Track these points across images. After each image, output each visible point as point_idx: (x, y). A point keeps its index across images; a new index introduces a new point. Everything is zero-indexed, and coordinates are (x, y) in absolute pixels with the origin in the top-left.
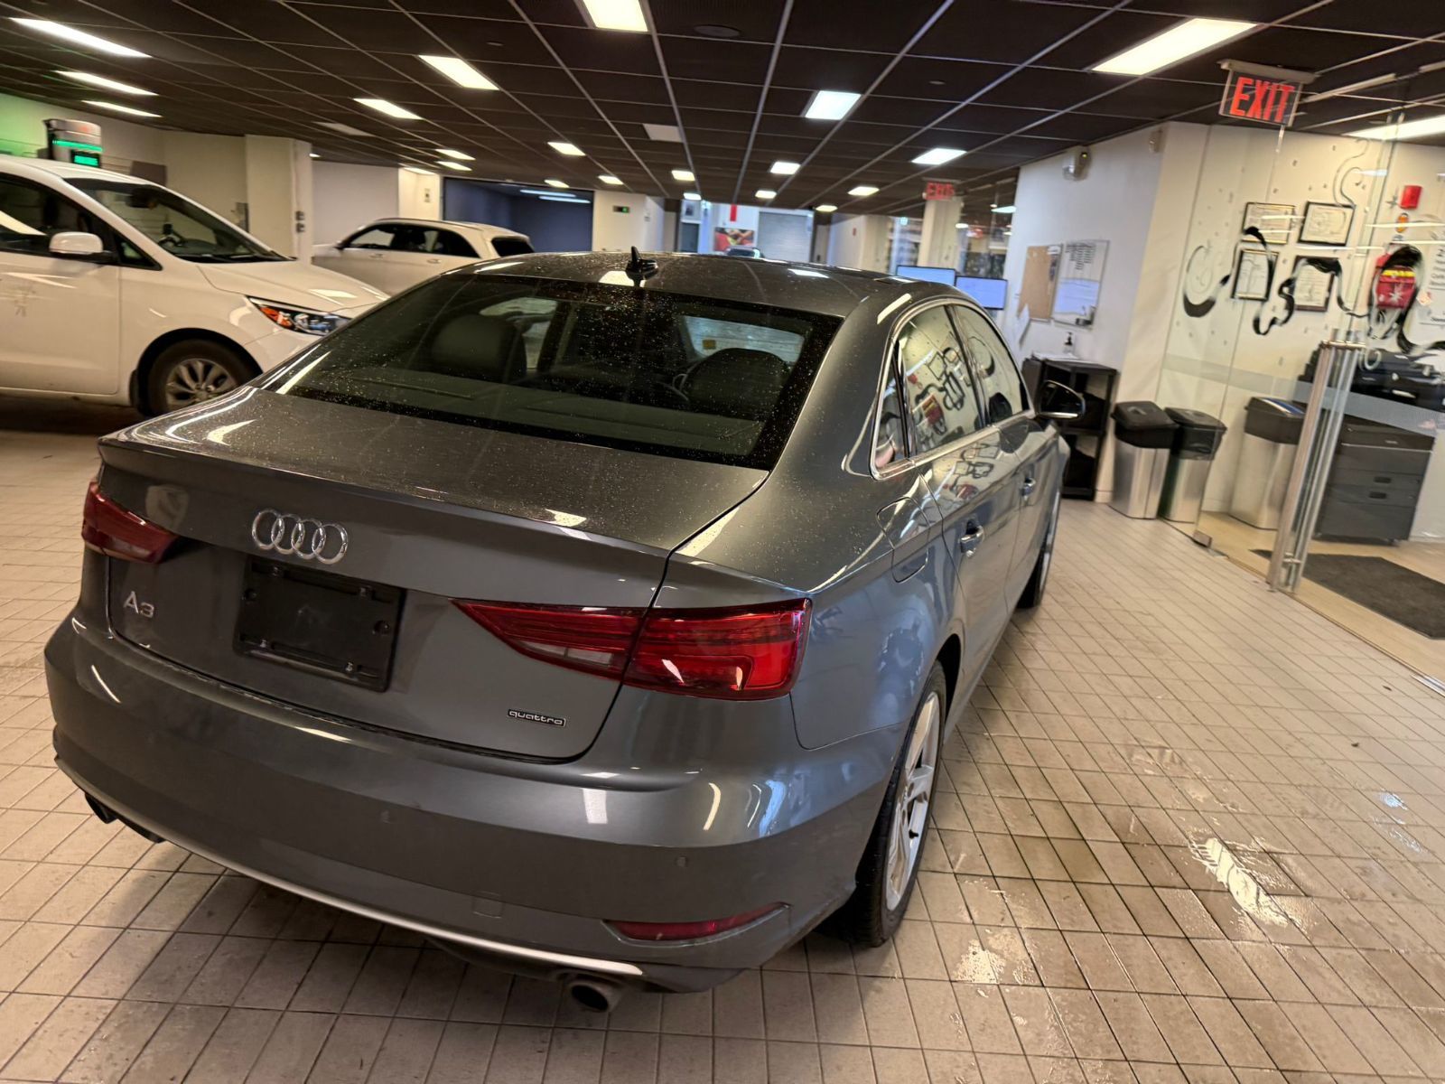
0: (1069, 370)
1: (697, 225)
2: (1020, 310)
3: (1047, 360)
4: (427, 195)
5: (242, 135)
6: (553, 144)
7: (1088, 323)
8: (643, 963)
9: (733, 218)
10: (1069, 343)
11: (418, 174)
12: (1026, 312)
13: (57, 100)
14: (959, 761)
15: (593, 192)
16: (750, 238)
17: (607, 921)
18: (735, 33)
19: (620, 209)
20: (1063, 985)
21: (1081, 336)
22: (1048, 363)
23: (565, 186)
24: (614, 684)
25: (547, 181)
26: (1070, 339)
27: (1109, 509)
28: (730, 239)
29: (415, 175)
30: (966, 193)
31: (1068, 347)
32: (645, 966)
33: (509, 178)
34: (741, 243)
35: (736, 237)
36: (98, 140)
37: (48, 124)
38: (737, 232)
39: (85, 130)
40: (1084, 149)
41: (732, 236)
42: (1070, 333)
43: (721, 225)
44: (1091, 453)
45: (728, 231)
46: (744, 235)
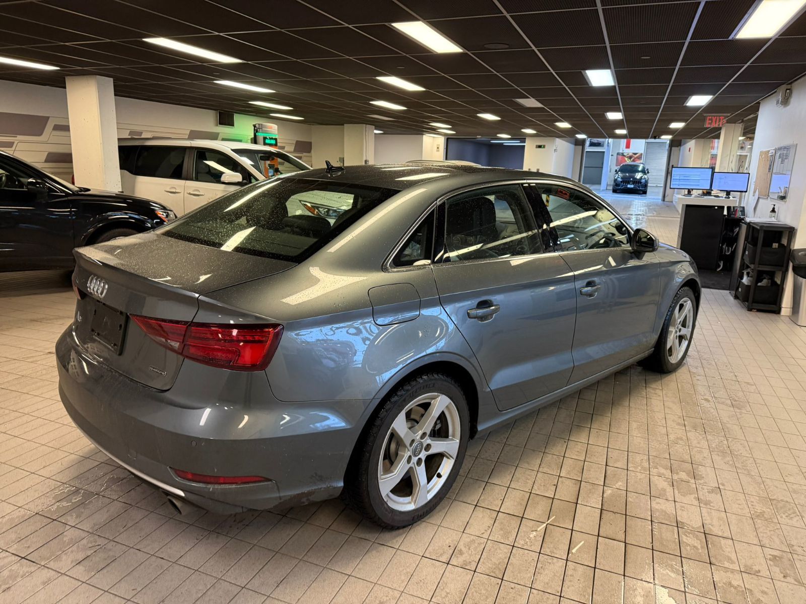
0: (758, 228)
1: (604, 152)
2: (755, 192)
3: (751, 222)
4: (438, 148)
5: (343, 125)
6: (478, 115)
7: (783, 198)
8: (186, 491)
9: (628, 146)
10: (773, 211)
11: (434, 137)
12: (757, 192)
13: (262, 115)
14: (534, 451)
15: (525, 138)
16: (640, 158)
17: (170, 467)
18: (507, 46)
19: (540, 147)
20: (488, 573)
21: (779, 205)
22: (751, 224)
23: (510, 137)
24: (181, 358)
25: (498, 135)
26: (774, 209)
27: (789, 319)
28: (626, 159)
29: (432, 138)
30: (743, 121)
31: (773, 214)
32: (186, 493)
33: (479, 135)
34: (633, 161)
35: (630, 157)
36: (276, 132)
37: (255, 126)
38: (631, 154)
39: (271, 128)
40: (789, 87)
41: (627, 157)
42: (774, 205)
43: (621, 151)
44: (779, 282)
45: (625, 154)
46: (636, 156)
